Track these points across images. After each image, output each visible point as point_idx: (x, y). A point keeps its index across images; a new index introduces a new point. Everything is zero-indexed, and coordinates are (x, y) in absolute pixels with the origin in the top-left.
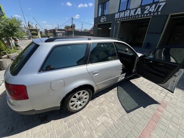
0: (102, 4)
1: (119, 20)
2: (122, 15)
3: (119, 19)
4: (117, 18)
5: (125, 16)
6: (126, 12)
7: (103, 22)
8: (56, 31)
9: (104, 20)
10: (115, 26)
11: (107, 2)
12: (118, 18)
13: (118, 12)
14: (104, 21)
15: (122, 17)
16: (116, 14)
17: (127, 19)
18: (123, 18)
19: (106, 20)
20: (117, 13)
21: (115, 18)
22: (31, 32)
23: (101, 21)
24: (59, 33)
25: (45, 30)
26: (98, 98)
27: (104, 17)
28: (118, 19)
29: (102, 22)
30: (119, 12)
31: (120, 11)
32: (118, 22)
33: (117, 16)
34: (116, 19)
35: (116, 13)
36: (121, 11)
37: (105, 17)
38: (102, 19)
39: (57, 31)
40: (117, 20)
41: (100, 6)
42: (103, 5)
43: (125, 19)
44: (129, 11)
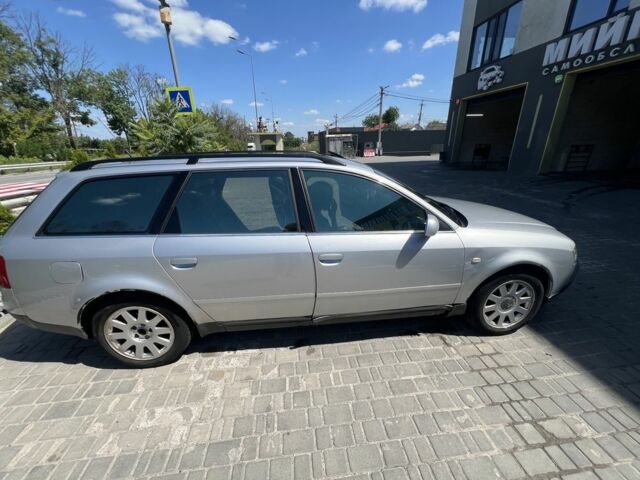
0: (489, 20)
1: (567, 70)
2: (582, 43)
3: (566, 66)
4: (552, 62)
5: (597, 47)
6: (604, 27)
7: (485, 89)
8: (327, 136)
9: (492, 79)
10: (541, 97)
11: (511, 10)
12: (560, 59)
13: (560, 34)
14: (490, 84)
15: (579, 55)
16: (550, 48)
17: (607, 57)
18: (583, 57)
19: (498, 80)
20: (556, 41)
21: (545, 63)
22: (261, 142)
23: (481, 85)
24: (334, 139)
25: (309, 133)
26: (232, 353)
27: (493, 69)
28: (559, 64)
29: (482, 91)
30: (568, 32)
31: (573, 28)
32: (558, 78)
33: (553, 54)
34: (547, 67)
35: (549, 43)
36: (577, 31)
37: (497, 68)
38: (484, 76)
39: (330, 134)
40: (555, 69)
41: (483, 29)
42: (494, 22)
43: (595, 62)
44: (621, 21)
